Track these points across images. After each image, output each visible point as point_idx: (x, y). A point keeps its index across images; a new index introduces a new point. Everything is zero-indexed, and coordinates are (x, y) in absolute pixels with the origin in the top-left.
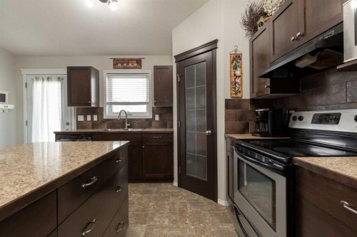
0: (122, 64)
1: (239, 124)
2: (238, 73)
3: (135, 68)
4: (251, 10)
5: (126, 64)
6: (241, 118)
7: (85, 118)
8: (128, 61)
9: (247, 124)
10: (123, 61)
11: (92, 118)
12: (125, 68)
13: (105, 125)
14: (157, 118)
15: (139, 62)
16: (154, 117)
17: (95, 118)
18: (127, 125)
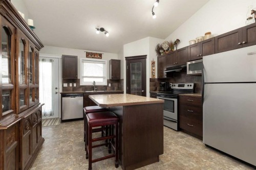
0: (91, 55)
1: (154, 88)
2: (154, 69)
3: (98, 58)
4: (158, 46)
5: (93, 55)
6: (155, 85)
7: (68, 85)
8: (95, 54)
9: (156, 88)
10: (92, 54)
11: (73, 85)
12: (93, 58)
13: (81, 89)
14: (110, 85)
15: (100, 55)
16: (108, 84)
17: (75, 85)
18: (95, 89)
